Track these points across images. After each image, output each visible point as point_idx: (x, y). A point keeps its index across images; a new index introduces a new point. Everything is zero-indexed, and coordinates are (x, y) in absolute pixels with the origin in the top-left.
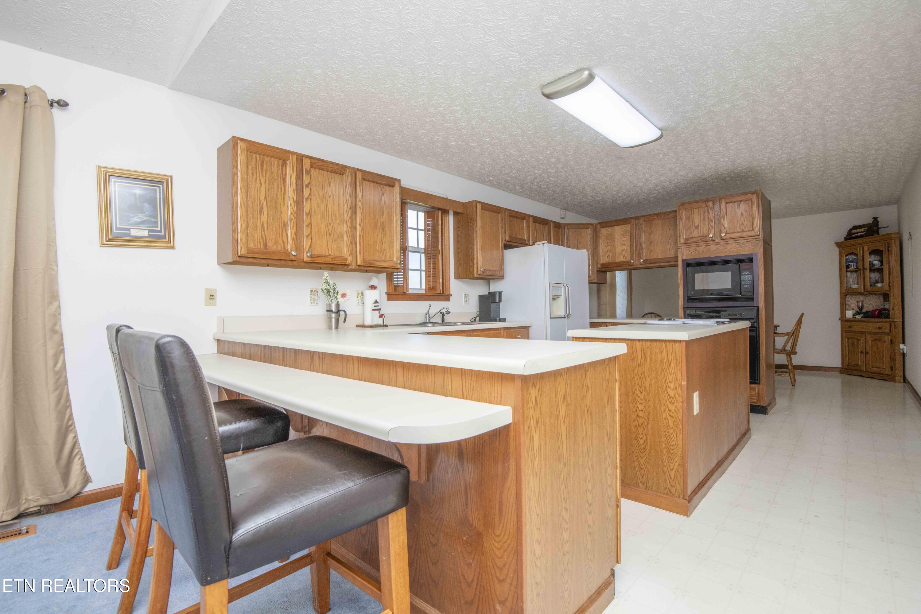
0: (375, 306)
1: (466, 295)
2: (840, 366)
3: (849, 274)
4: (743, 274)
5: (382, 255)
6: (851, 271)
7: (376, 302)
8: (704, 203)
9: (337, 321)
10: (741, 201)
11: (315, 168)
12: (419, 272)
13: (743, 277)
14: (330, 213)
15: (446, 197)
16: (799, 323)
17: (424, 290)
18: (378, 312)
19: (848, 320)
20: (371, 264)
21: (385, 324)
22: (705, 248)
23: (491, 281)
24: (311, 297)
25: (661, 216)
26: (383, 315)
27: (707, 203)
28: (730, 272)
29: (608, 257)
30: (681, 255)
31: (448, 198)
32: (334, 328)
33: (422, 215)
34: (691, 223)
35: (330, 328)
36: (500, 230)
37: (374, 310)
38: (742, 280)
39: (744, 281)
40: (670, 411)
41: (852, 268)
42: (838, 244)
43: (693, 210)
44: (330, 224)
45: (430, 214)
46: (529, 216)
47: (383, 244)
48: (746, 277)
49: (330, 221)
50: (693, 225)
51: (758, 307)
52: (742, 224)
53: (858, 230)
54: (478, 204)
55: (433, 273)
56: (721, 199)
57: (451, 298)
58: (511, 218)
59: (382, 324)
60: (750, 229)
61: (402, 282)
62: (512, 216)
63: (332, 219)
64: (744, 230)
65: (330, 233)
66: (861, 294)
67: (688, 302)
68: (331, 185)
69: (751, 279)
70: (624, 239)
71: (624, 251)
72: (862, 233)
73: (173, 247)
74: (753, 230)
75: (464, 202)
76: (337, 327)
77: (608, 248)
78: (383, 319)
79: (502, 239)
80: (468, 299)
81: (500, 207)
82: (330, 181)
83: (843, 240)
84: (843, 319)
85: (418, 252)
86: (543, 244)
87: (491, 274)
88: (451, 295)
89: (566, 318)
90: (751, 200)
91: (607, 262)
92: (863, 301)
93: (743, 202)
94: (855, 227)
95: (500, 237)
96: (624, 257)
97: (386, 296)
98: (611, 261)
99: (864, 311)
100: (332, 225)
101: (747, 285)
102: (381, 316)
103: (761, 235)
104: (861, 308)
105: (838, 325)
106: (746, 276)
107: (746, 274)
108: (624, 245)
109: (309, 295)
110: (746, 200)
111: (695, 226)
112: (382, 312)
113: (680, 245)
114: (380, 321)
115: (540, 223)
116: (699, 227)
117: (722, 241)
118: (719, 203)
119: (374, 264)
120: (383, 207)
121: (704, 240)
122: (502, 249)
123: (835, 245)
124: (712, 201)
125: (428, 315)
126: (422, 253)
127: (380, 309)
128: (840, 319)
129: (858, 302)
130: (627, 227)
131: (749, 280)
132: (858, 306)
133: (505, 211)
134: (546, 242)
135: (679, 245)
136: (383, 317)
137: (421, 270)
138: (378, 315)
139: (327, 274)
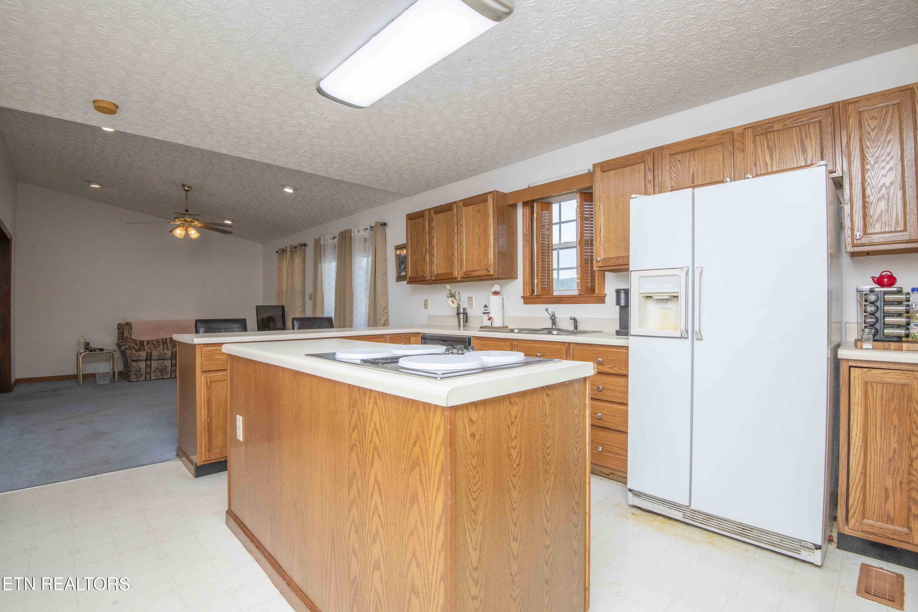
0: (484, 310)
7: (486, 306)
17: (577, 291)
18: (487, 315)
21: (493, 326)
24: (468, 303)
26: (492, 318)
32: (462, 326)
37: (484, 313)
47: (479, 256)
54: (596, 168)
57: (606, 299)
58: (678, 157)
59: (490, 326)
68: (445, 221)
76: (464, 326)
78: (491, 322)
82: (444, 219)
88: (606, 295)
89: (691, 338)
97: (522, 300)
102: (490, 319)
109: (467, 301)
114: (488, 323)
120: (479, 223)
125: (553, 320)
126: (575, 247)
127: (489, 313)
136: (492, 320)
137: (577, 268)
138: (487, 318)
139: (448, 286)
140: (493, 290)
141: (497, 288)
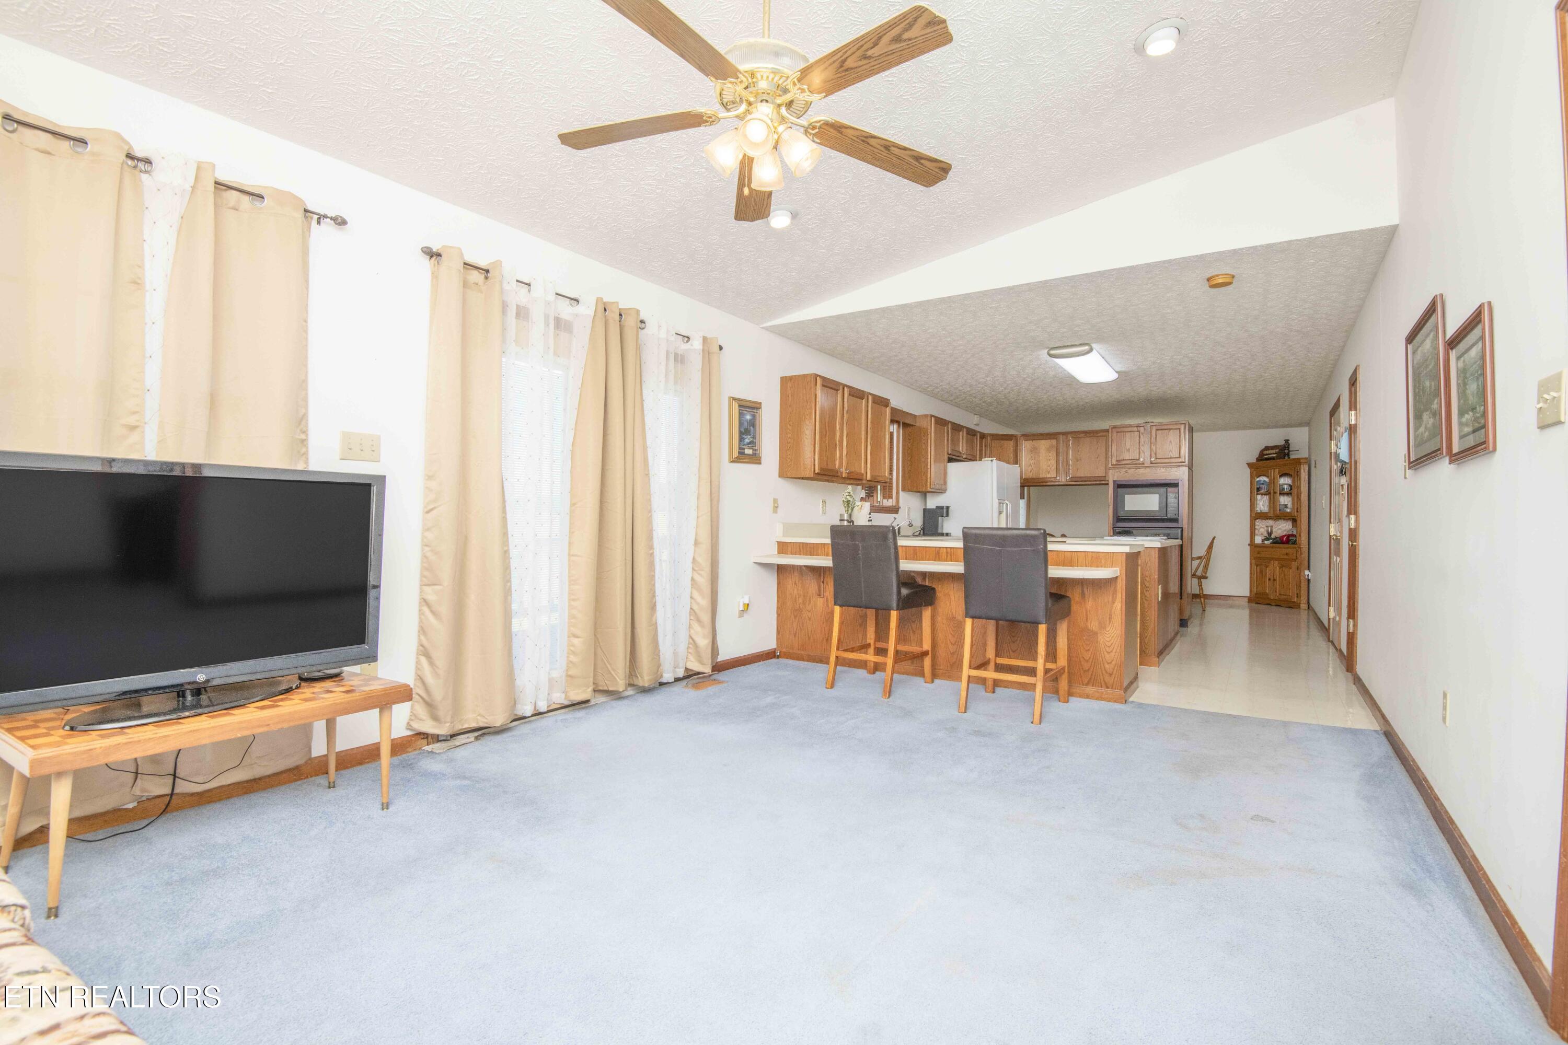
2: (1249, 595)
3: (1259, 497)
4: (1170, 497)
6: (1262, 494)
8: (1136, 428)
10: (1170, 429)
13: (1169, 500)
15: (906, 411)
16: (1211, 546)
19: (1257, 546)
20: (874, 478)
22: (1135, 470)
23: (928, 494)
24: (823, 507)
25: (1090, 435)
27: (1138, 428)
28: (1158, 495)
29: (1034, 471)
30: (1112, 475)
34: (1123, 446)
36: (946, 445)
37: (869, 521)
38: (1168, 502)
39: (1170, 503)
41: (1263, 491)
42: (1250, 465)
43: (1125, 433)
48: (1172, 499)
51: (1182, 528)
52: (1171, 451)
53: (1270, 452)
54: (932, 419)
57: (900, 511)
58: (953, 430)
60: (1178, 456)
62: (953, 428)
64: (1174, 456)
65: (856, 452)
66: (1270, 518)
67: (1116, 521)
68: (857, 409)
69: (1177, 502)
70: (1050, 454)
71: (1049, 466)
72: (1274, 455)
73: (760, 463)
74: (1180, 457)
75: (915, 415)
77: (1032, 462)
79: (947, 453)
80: (910, 513)
81: (946, 420)
82: (856, 405)
83: (1255, 461)
84: (1252, 544)
86: (992, 460)
88: (900, 507)
90: (1180, 429)
91: (1031, 477)
92: (1272, 526)
93: (1171, 432)
94: (1267, 448)
95: (945, 451)
96: (1049, 473)
98: (1034, 477)
99: (1273, 536)
101: (1173, 508)
103: (1186, 463)
104: (1270, 534)
105: (1247, 550)
107: (1172, 497)
108: (1049, 459)
110: (1175, 429)
111: (1126, 449)
113: (1111, 466)
116: (1131, 450)
117: (1152, 465)
118: (1149, 429)
119: (876, 479)
120: (882, 425)
121: (1136, 464)
122: (946, 463)
123: (1247, 465)
124: (1143, 426)
128: (1249, 545)
129: (1267, 526)
130: (1054, 442)
131: (1175, 503)
132: (1267, 531)
133: (949, 424)
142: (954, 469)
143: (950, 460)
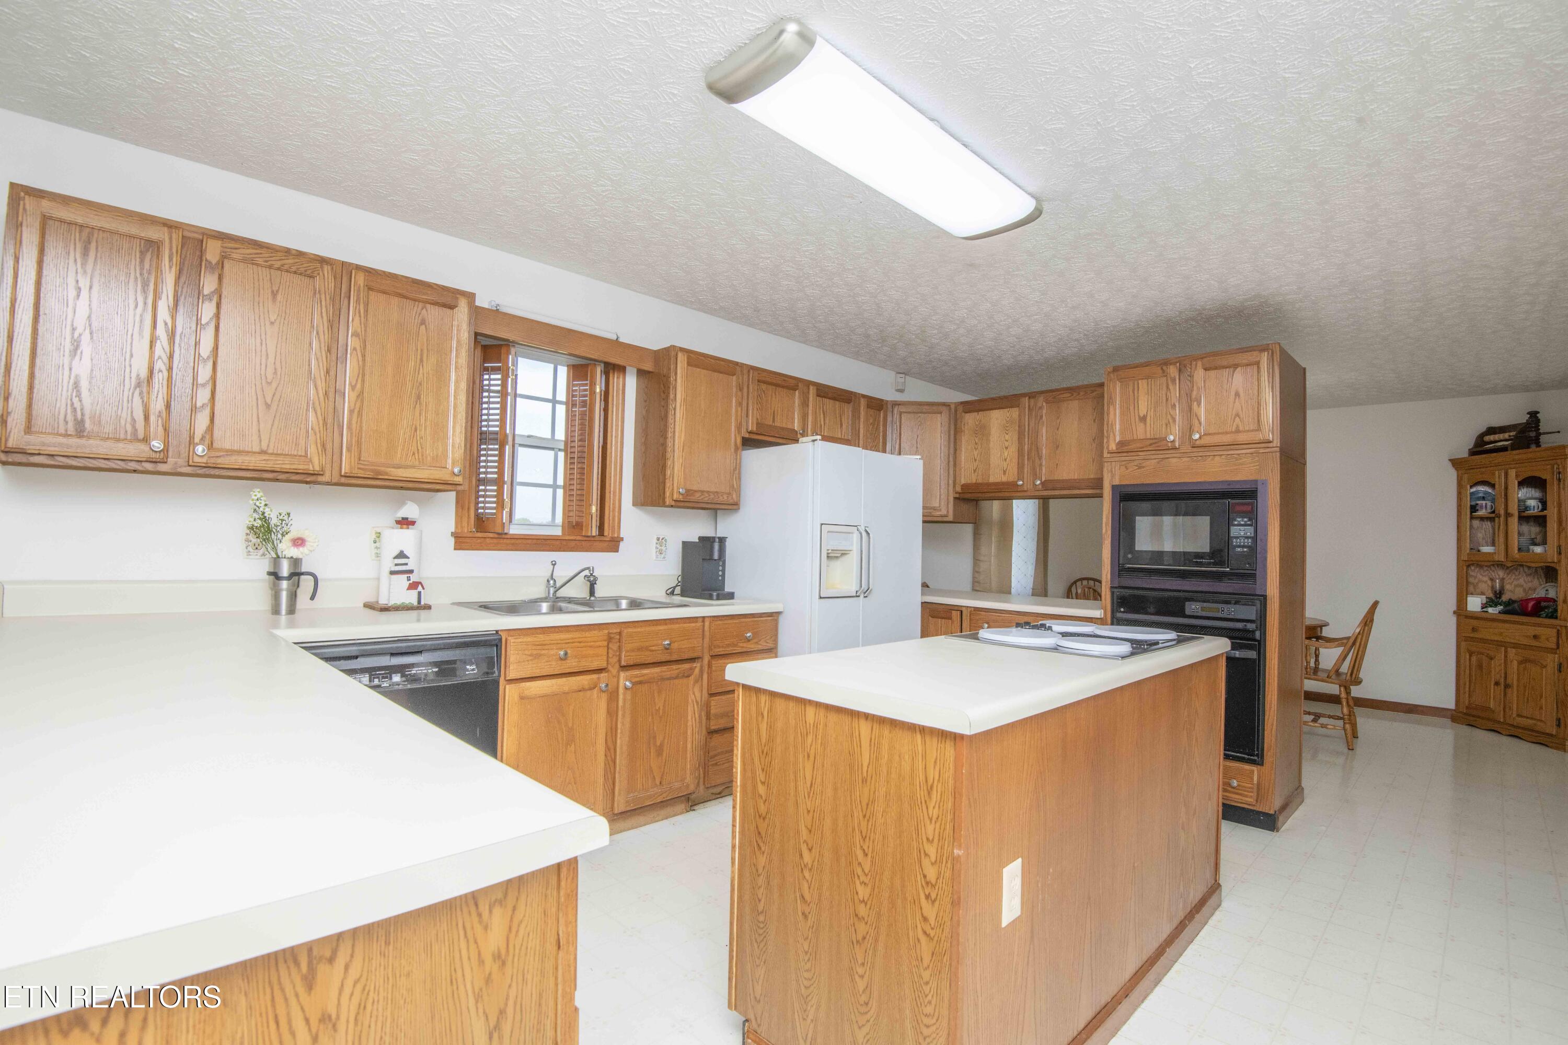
0: (396, 565)
1: (660, 541)
2: (1451, 705)
3: (1476, 524)
4: (1236, 523)
5: (414, 454)
6: (1481, 518)
7: (401, 555)
8: (1159, 368)
9: (293, 596)
10: (1236, 366)
11: (233, 259)
12: (551, 490)
13: (1234, 531)
14: (271, 360)
15: (614, 338)
16: (1368, 621)
17: (561, 528)
18: (405, 576)
19: (1473, 616)
20: (379, 473)
21: (422, 603)
22: (1158, 463)
23: (718, 511)
24: (248, 541)
25: (1079, 394)
26: (420, 583)
27: (1164, 368)
28: (1208, 518)
29: (975, 471)
30: (1110, 474)
31: (621, 340)
32: (284, 611)
33: (563, 372)
34: (1132, 408)
35: (276, 611)
36: (734, 410)
37: (392, 573)
38: (1232, 535)
39: (1237, 538)
40: (925, 919)
41: (1482, 513)
42: (1456, 463)
43: (1136, 383)
44: (269, 383)
45: (580, 371)
46: (808, 383)
47: (416, 430)
48: (1240, 531)
49: (270, 377)
50: (1136, 414)
51: (1265, 597)
52: (1237, 415)
53: (1496, 436)
54: (680, 355)
55: (579, 492)
56: (1195, 360)
57: (622, 545)
58: (764, 386)
59: (416, 603)
60: (1255, 427)
61: (495, 511)
62: (764, 382)
63: (275, 373)
64: (1241, 429)
65: (269, 401)
66: (1500, 565)
67: (1119, 576)
68: (279, 297)
69: (1253, 535)
70: (1007, 437)
71: (1005, 460)
72: (1507, 443)
74: (1259, 429)
75: (655, 349)
76: (291, 611)
77: (976, 453)
78: (420, 593)
79: (739, 428)
80: (663, 548)
81: (737, 364)
82: (275, 289)
83: (1466, 455)
84: (1461, 612)
85: (552, 449)
87: (706, 499)
88: (622, 539)
89: (862, 596)
90: (1258, 364)
91: (974, 481)
92: (1502, 580)
93: (1239, 369)
94: (1491, 431)
95: (733, 424)
96: (1005, 472)
97: (452, 541)
98: (980, 481)
99: (1505, 598)
100: (274, 385)
101: (1244, 547)
102: (414, 586)
103: (1275, 442)
104: (1499, 594)
105: (1451, 622)
106: (1242, 528)
107: (1242, 523)
108: (1007, 448)
110: (1248, 365)
111: (1139, 416)
112: (414, 578)
113: (1109, 455)
114: (411, 598)
115: (834, 399)
116: (1148, 418)
117: (1195, 450)
118: (1189, 370)
119: (387, 474)
120: (422, 350)
121: (1158, 445)
122: (737, 449)
123: (1450, 464)
124: (1175, 364)
125: (552, 582)
126: (560, 450)
127: (411, 572)
128: (1454, 612)
129: (1492, 580)
130: (1015, 412)
131: (1247, 538)
132: (1493, 588)
133: (749, 371)
134: (819, 437)
135: (1106, 455)
136: (420, 588)
137: (554, 486)
138: (407, 584)
139: (257, 493)
140: (401, 514)
141: (410, 510)
142: (754, 459)
143: (749, 442)
